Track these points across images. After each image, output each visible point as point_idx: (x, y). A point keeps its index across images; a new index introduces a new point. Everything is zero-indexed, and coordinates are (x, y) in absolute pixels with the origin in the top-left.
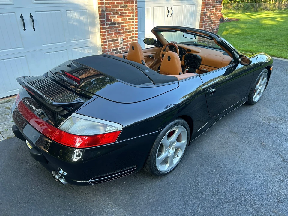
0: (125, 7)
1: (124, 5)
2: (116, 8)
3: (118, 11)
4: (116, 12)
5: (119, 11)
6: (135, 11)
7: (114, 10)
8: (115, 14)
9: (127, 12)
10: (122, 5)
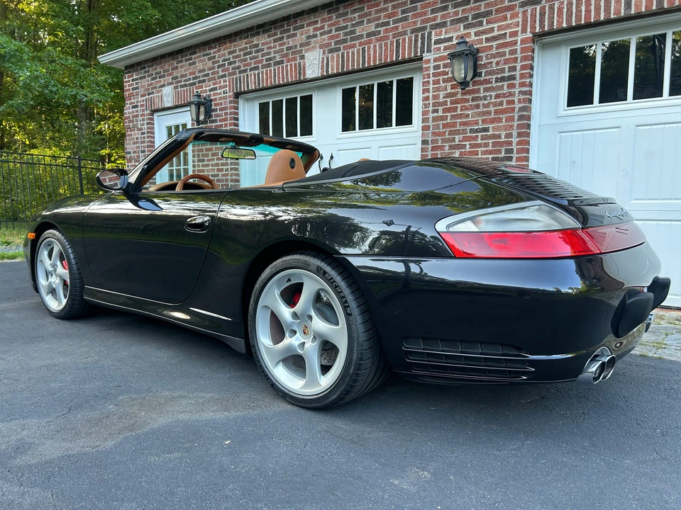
0: (486, 130)
1: (481, 127)
2: (459, 134)
3: (465, 141)
4: (457, 142)
5: (467, 141)
6: (517, 140)
7: (454, 140)
8: (454, 149)
9: (491, 141)
10: (476, 128)
